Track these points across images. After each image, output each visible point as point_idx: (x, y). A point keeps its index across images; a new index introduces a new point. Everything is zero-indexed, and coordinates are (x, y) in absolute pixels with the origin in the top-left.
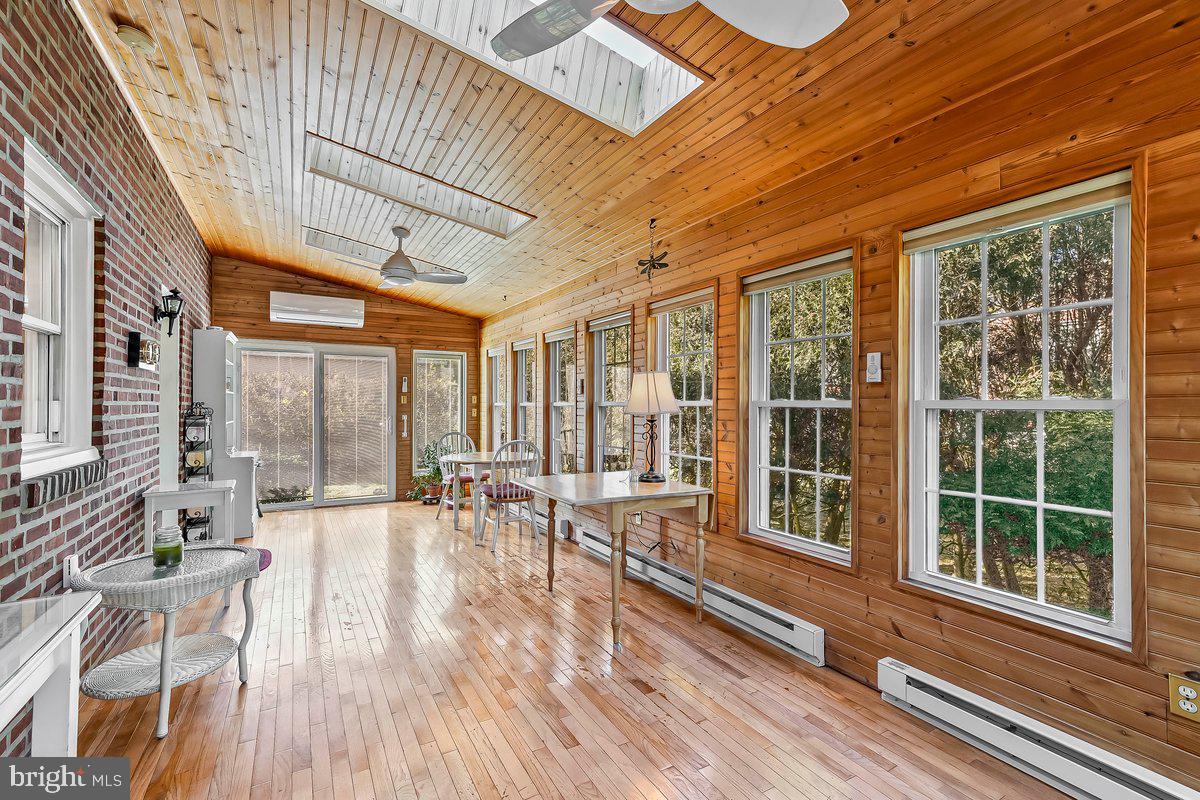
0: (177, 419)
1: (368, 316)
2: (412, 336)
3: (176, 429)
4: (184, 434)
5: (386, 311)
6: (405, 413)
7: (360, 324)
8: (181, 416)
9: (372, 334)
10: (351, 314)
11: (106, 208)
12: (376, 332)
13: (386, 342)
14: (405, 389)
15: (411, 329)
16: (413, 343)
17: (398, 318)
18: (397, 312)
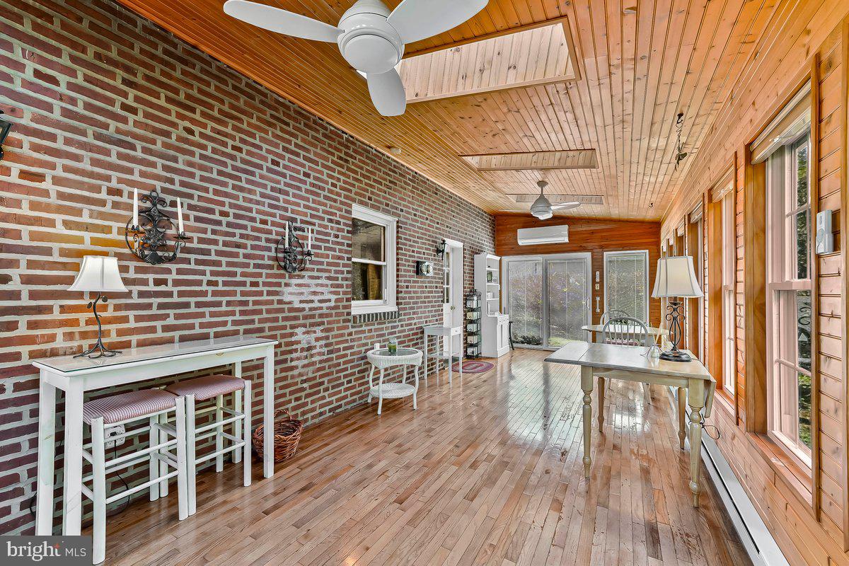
0: (462, 297)
1: (570, 234)
2: (603, 243)
3: (462, 302)
4: (465, 304)
5: (584, 229)
6: (598, 296)
7: (566, 240)
8: (464, 295)
9: (575, 245)
10: (560, 235)
11: (399, 216)
12: (576, 244)
13: (584, 249)
14: (598, 280)
15: (602, 238)
16: (604, 248)
17: (593, 232)
18: (592, 228)
